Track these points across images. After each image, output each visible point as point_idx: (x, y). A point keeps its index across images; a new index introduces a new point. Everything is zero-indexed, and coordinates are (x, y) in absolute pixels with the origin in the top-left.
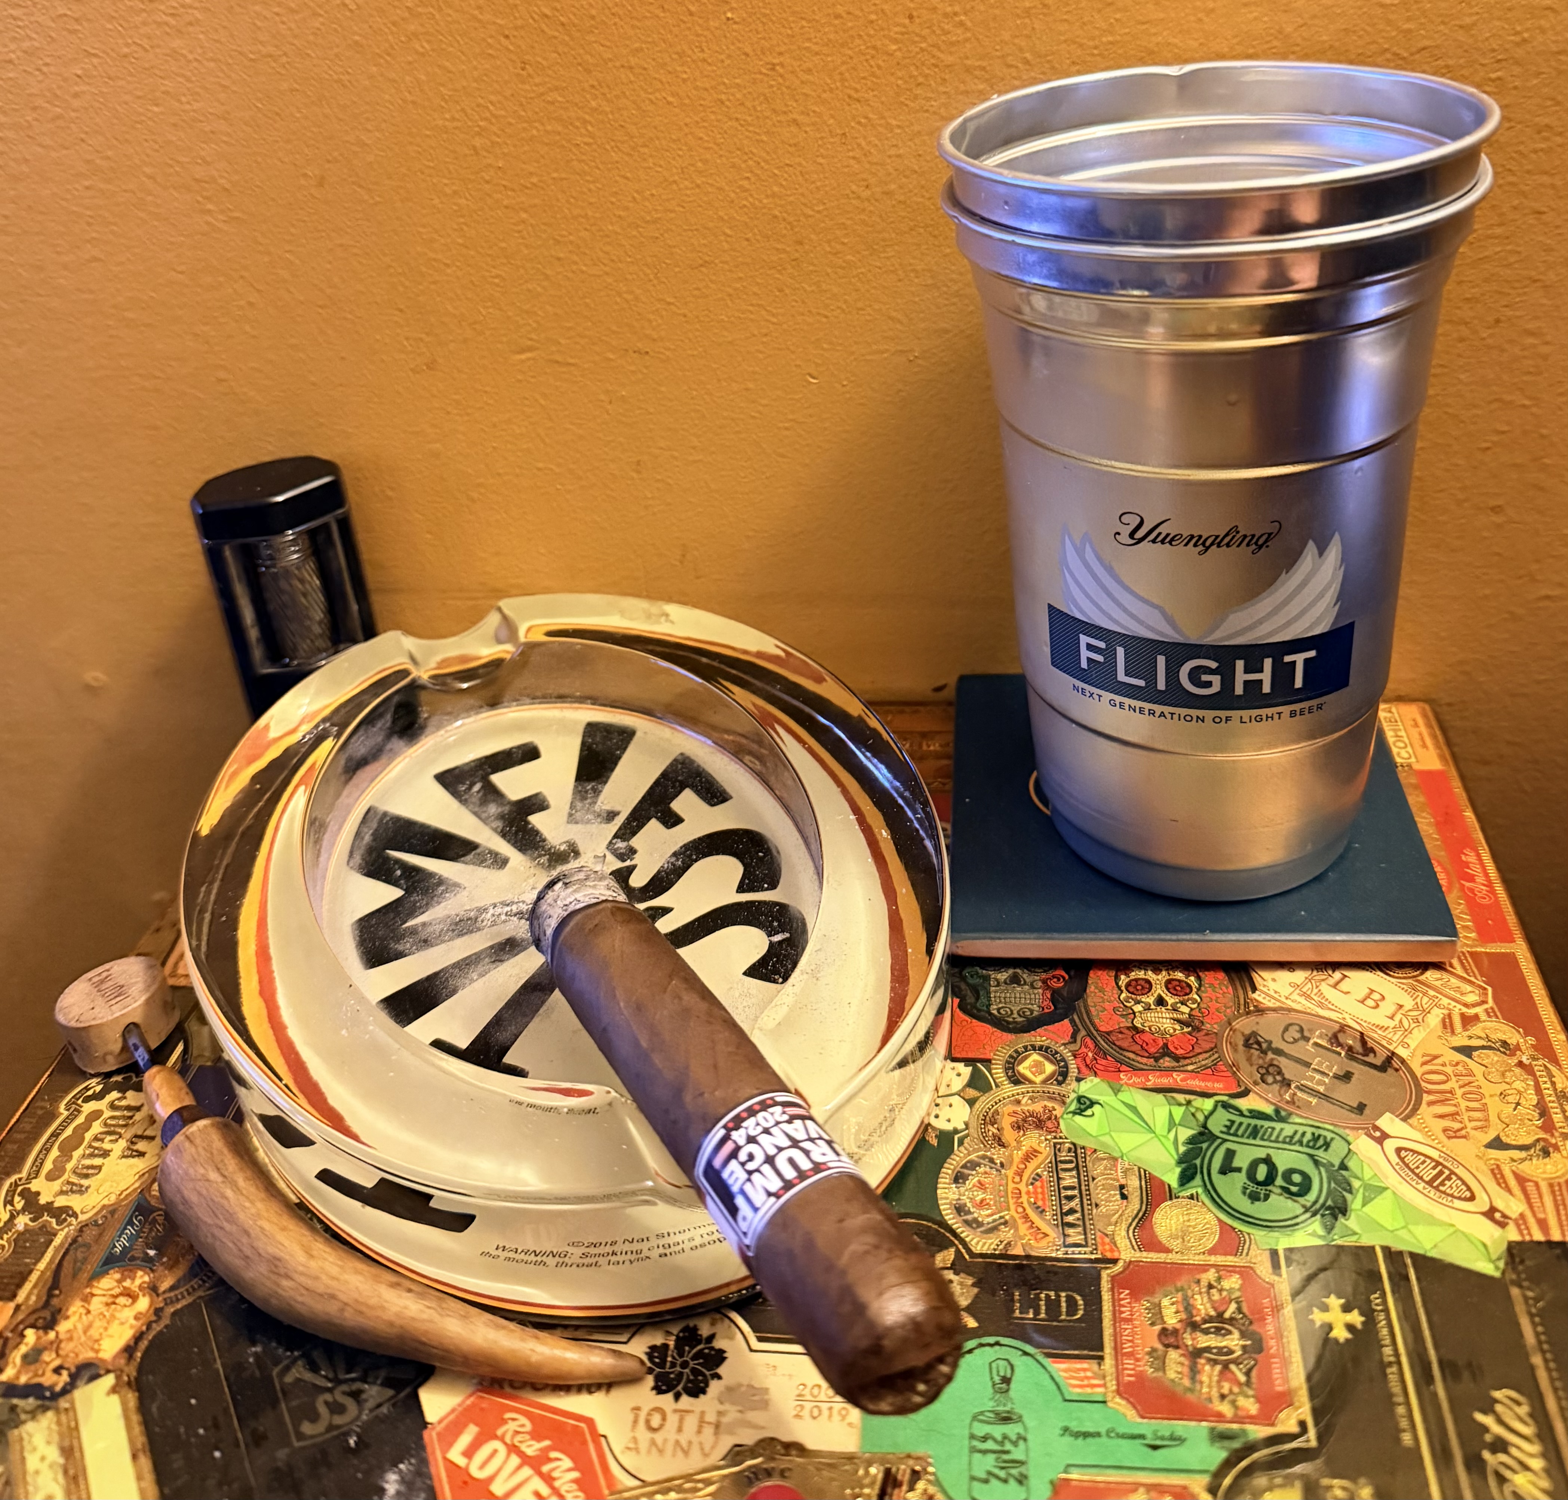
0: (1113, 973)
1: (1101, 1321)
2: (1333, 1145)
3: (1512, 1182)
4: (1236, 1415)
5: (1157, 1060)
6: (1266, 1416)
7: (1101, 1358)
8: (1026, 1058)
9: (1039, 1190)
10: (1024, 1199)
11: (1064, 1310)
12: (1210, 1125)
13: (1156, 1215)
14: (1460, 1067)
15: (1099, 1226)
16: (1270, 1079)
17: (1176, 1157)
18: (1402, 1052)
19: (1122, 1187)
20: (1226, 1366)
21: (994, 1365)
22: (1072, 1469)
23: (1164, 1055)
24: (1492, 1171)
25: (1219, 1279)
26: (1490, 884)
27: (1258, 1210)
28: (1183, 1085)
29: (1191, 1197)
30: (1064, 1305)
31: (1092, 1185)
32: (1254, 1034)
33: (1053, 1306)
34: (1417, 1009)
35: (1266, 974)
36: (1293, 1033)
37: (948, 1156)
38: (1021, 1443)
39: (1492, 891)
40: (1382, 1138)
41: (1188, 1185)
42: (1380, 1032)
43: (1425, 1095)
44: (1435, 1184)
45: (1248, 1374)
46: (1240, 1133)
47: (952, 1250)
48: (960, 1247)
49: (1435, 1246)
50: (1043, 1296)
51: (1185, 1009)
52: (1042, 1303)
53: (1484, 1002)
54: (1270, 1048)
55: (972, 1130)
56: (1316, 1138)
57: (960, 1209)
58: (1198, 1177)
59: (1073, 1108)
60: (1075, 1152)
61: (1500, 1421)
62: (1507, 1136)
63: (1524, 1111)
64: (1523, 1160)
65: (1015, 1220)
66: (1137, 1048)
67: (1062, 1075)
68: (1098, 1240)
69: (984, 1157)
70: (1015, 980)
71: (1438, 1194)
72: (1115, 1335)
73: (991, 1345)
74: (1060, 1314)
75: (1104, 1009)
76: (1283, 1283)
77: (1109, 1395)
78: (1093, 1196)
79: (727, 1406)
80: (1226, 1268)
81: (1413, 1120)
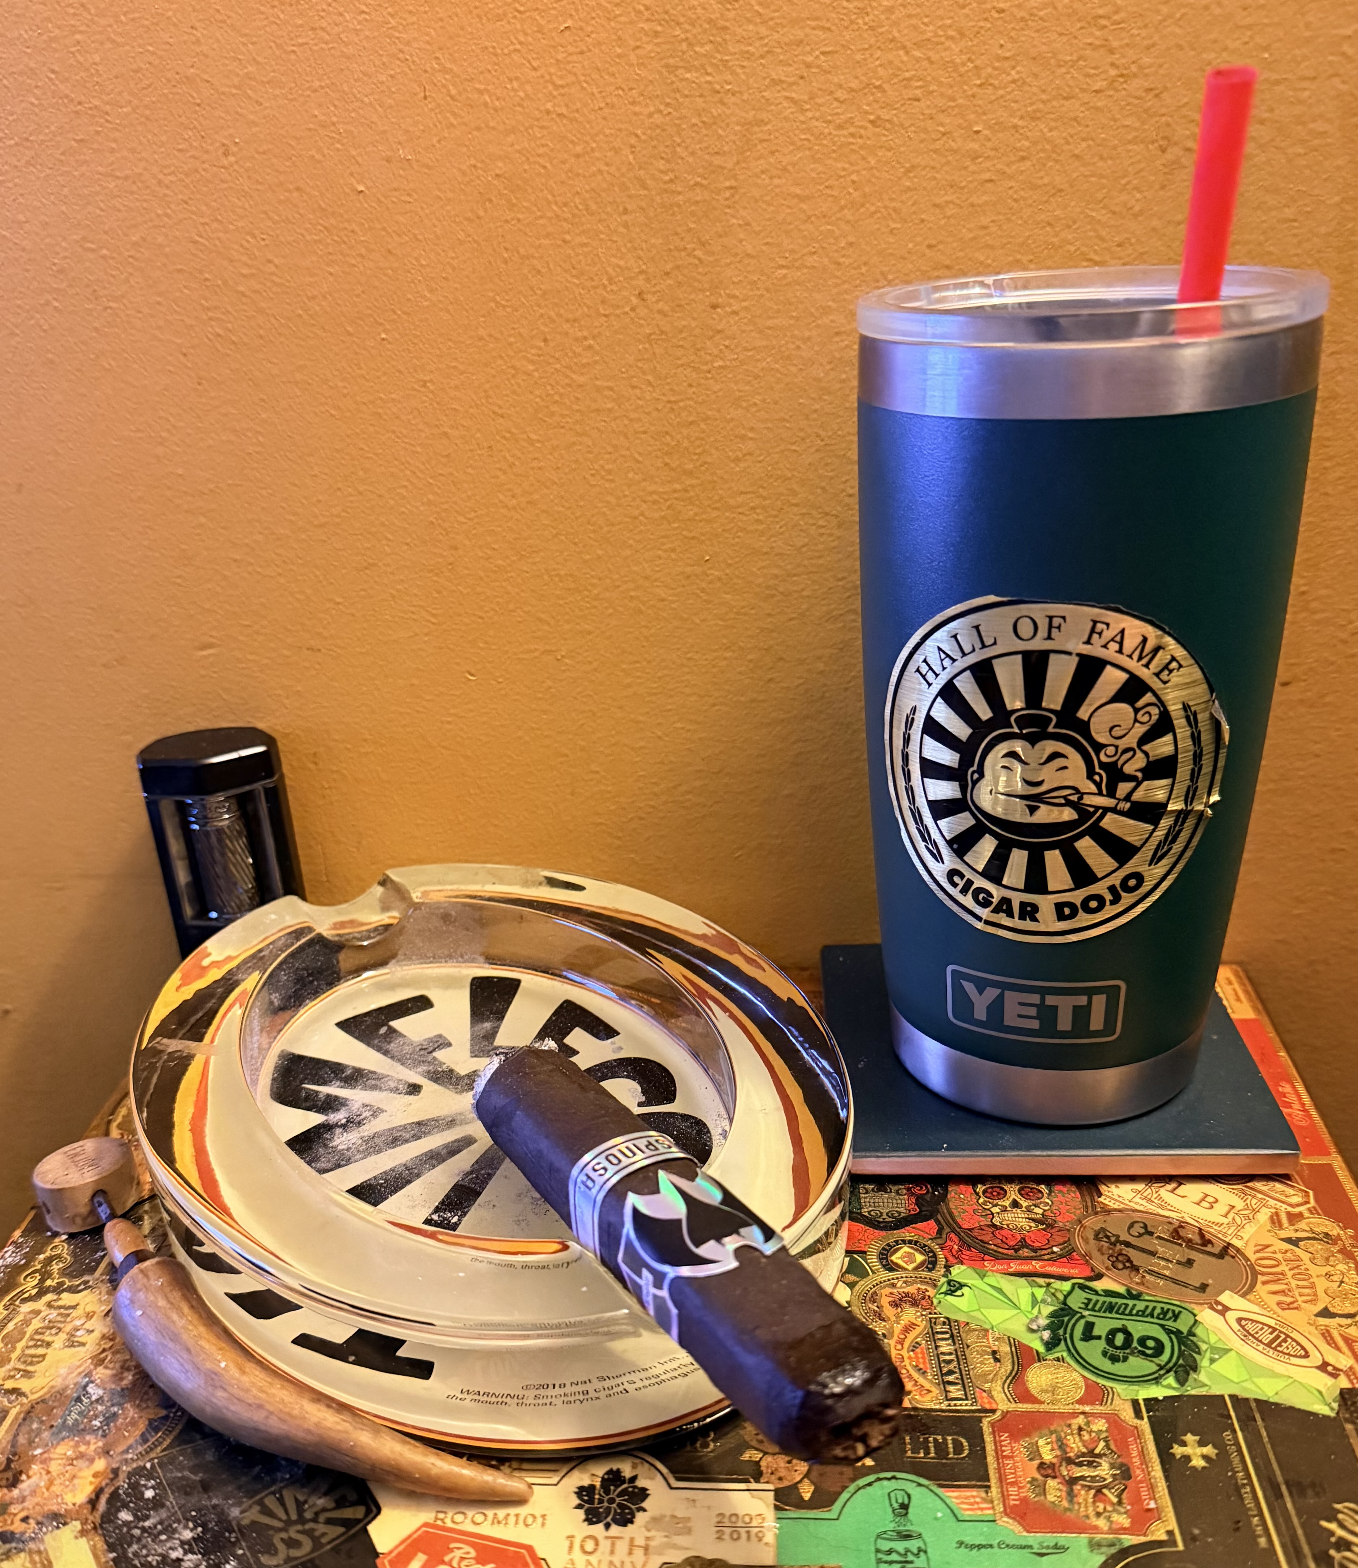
0: (971, 1185)
1: (985, 1458)
2: (1182, 1316)
3: (1341, 1342)
4: (1110, 1528)
5: (1016, 1251)
6: (1139, 1528)
7: (989, 1487)
8: (898, 1250)
9: (920, 1355)
10: (907, 1362)
11: (951, 1450)
13: (1028, 1374)
14: (1289, 1254)
15: (978, 1383)
16: (1120, 1266)
18: (1236, 1242)
19: (994, 1353)
20: (1099, 1491)
21: (892, 1495)
23: (1023, 1247)
24: (1323, 1334)
25: (1088, 1424)
26: (1305, 1109)
27: (1119, 1368)
28: (1042, 1271)
29: (1058, 1359)
30: (950, 1446)
31: (967, 1352)
32: (1103, 1229)
33: (941, 1449)
34: (1248, 1209)
35: (1111, 1185)
36: (1138, 1229)
38: (922, 1554)
40: (1224, 1311)
42: (1216, 1228)
43: (1259, 1277)
44: (1274, 1346)
45: (1119, 1496)
46: (1097, 1308)
49: (1278, 1394)
50: (931, 1439)
51: (1039, 1211)
52: (932, 1445)
53: (1307, 1203)
54: (1118, 1241)
55: (855, 1308)
56: (1164, 1313)
58: (1063, 1342)
59: (944, 1289)
60: (950, 1325)
61: (1342, 1526)
62: (1335, 1307)
63: (1347, 1287)
64: (1351, 1325)
66: (999, 1242)
67: (932, 1265)
68: (977, 1394)
71: (1277, 1353)
72: (999, 1470)
73: (889, 1479)
74: (948, 1454)
75: (965, 1211)
76: (1145, 1425)
77: (998, 1516)
78: (969, 1359)
79: (652, 1533)
80: (1093, 1415)
81: (1251, 1297)
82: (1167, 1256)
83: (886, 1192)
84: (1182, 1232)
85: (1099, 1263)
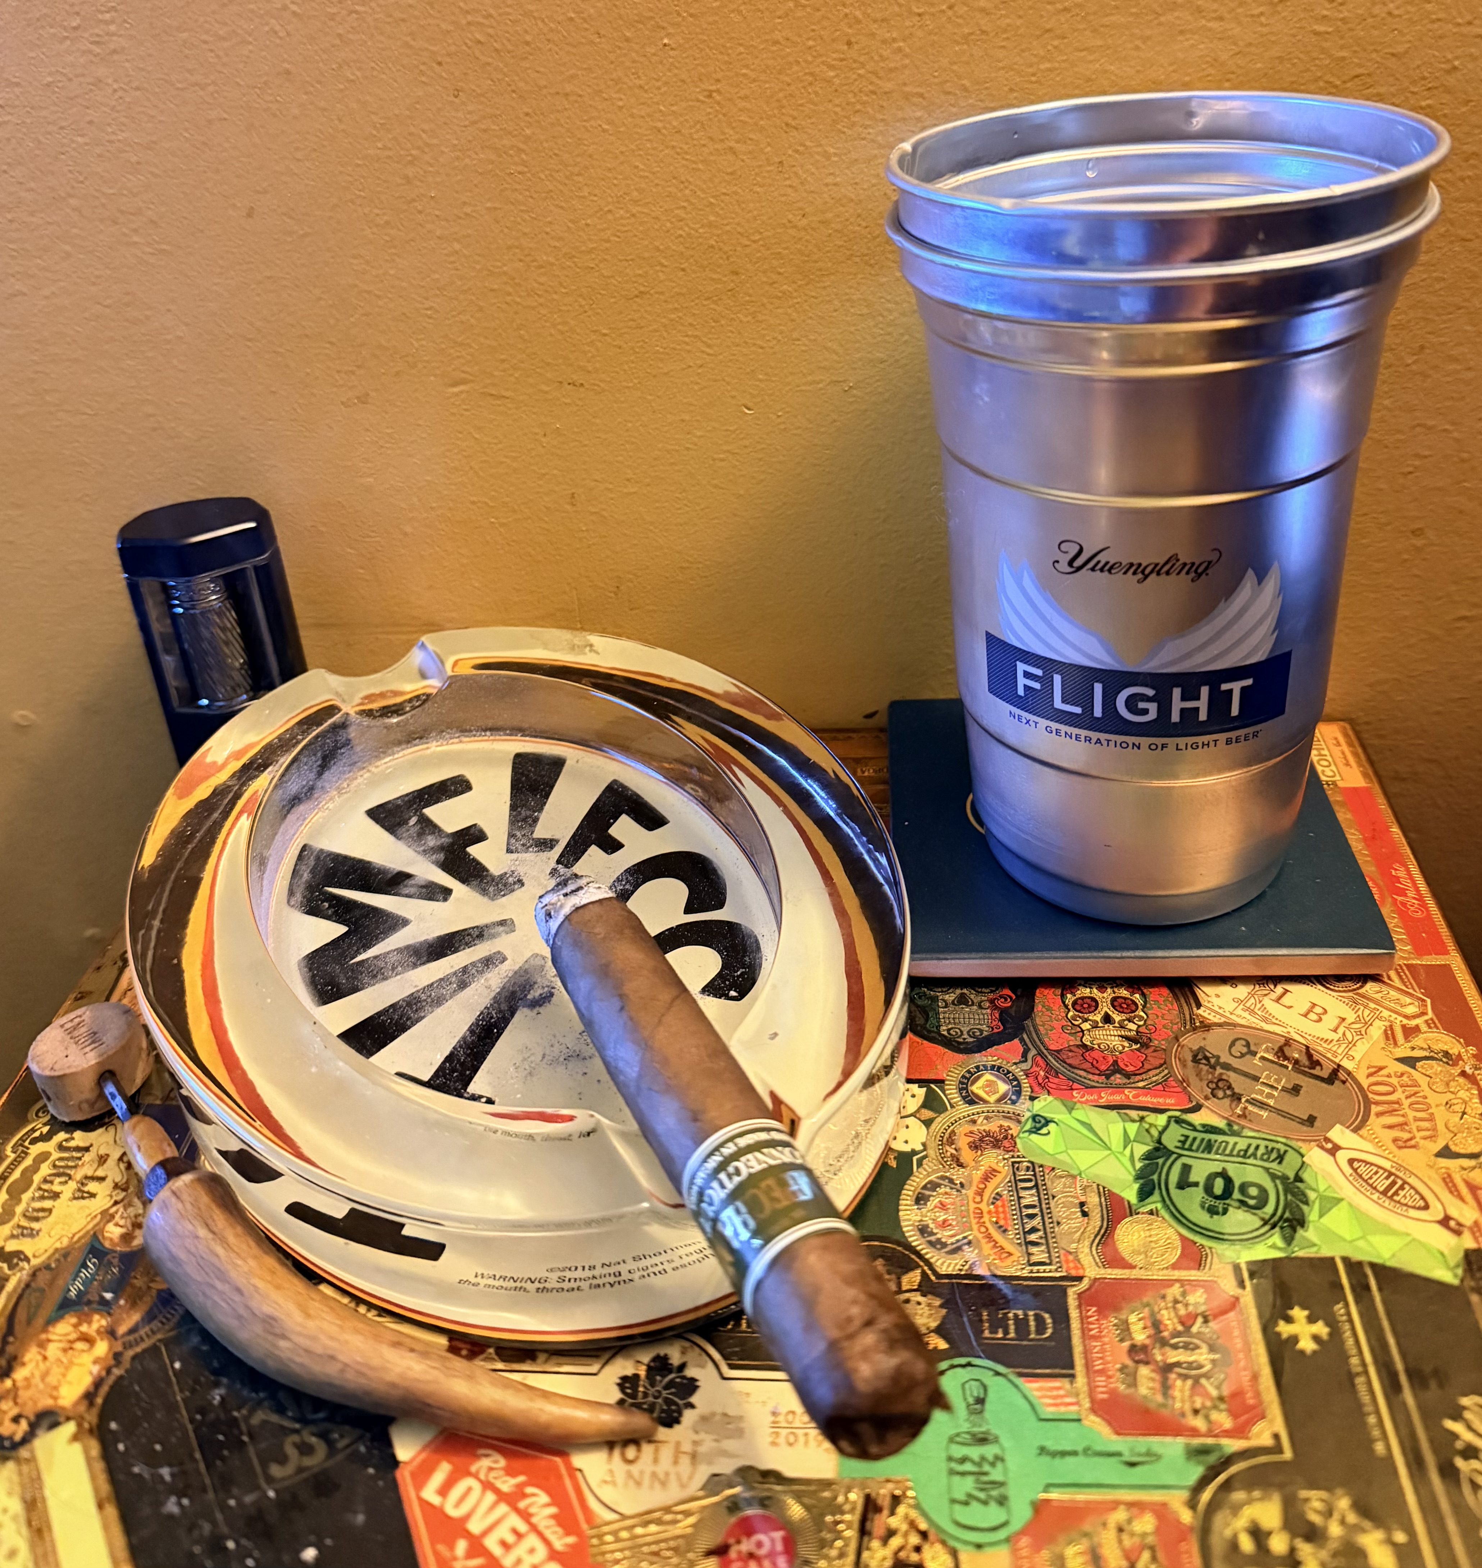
0: (1059, 992)
1: (1069, 1338)
3: (1464, 1191)
4: (1210, 1430)
5: (1108, 1077)
6: (1240, 1430)
7: (1072, 1376)
8: (979, 1078)
9: (1001, 1209)
10: (986, 1218)
11: (1033, 1329)
12: (1165, 1140)
13: (1118, 1231)
14: (1405, 1078)
15: (1063, 1243)
16: (1220, 1094)
17: (1134, 1173)
18: (1347, 1064)
19: (1082, 1205)
20: (1196, 1381)
21: (967, 1386)
22: (1051, 1489)
23: (1114, 1072)
24: (1444, 1179)
25: (1184, 1294)
26: (1420, 898)
28: (1135, 1102)
29: (1151, 1213)
30: (1032, 1323)
31: (1053, 1203)
32: (1201, 1049)
33: (1022, 1325)
34: (1360, 1022)
35: (1209, 990)
36: (1240, 1047)
37: (908, 1178)
38: (999, 1464)
39: (1424, 905)
40: (1333, 1150)
41: (1147, 1201)
42: (1325, 1045)
43: (1373, 1106)
44: (1390, 1194)
45: (1218, 1388)
47: (919, 1271)
48: (926, 1268)
49: (1393, 1256)
50: (1011, 1315)
51: (1134, 1027)
52: (1011, 1322)
53: (1424, 1014)
54: (1218, 1062)
55: (931, 1152)
56: (1269, 1151)
57: (923, 1230)
58: (1157, 1192)
59: (1028, 1127)
60: (1034, 1170)
61: (1470, 1428)
62: (1456, 1145)
63: (1470, 1120)
64: (1474, 1168)
65: (979, 1241)
66: (1087, 1066)
67: (1016, 1095)
68: (1062, 1257)
69: (943, 1178)
71: (1393, 1203)
72: (1086, 1352)
73: (963, 1366)
74: (1029, 1334)
75: (1053, 1028)
76: (1247, 1298)
77: (1084, 1414)
78: (1054, 1214)
79: (702, 1436)
80: (1189, 1283)
81: (1363, 1132)
82: (1272, 1082)
83: (968, 1006)
85: (1198, 1090)
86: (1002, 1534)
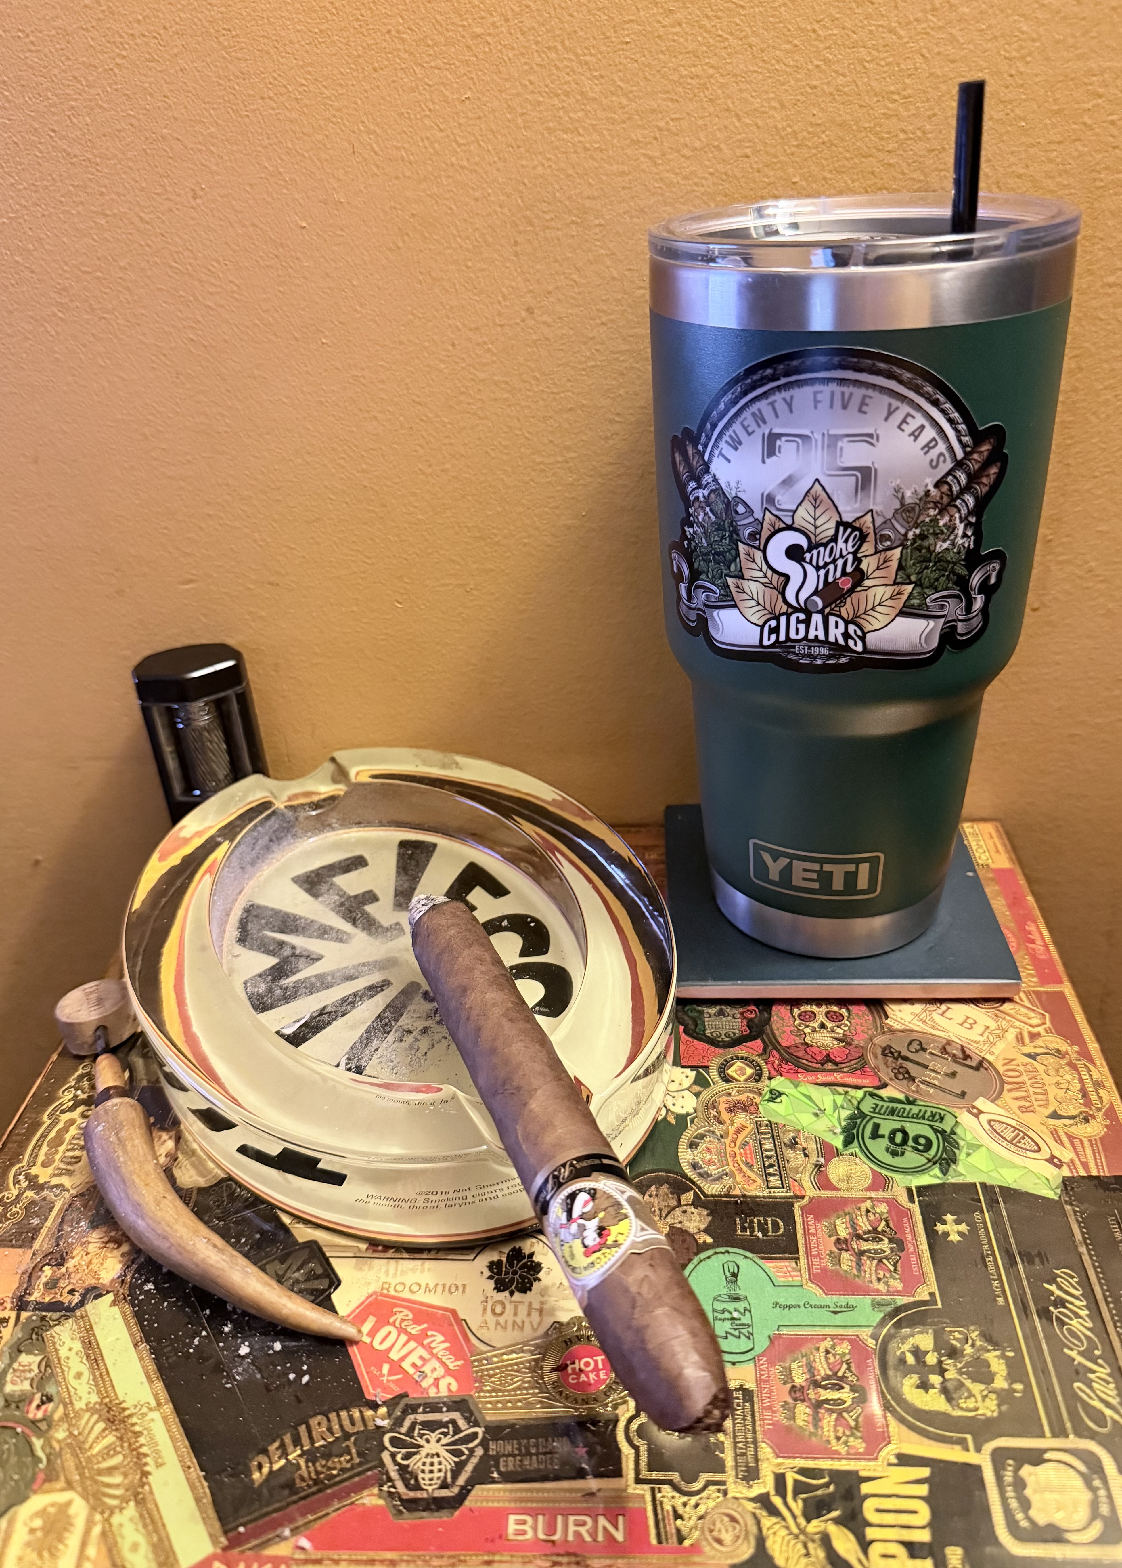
0: (789, 1008)
1: (795, 1235)
2: (946, 1118)
3: (1065, 1140)
4: (887, 1291)
5: (823, 1065)
6: (908, 1289)
7: (798, 1259)
8: (732, 1064)
9: (748, 1152)
10: (738, 1158)
11: (770, 1229)
13: (829, 1167)
14: (1028, 1067)
15: (792, 1175)
16: (901, 1077)
17: (840, 1129)
18: (989, 1057)
19: (804, 1149)
20: (880, 1261)
21: (725, 1265)
22: (782, 1328)
23: (826, 1062)
24: (1051, 1133)
25: (873, 1207)
26: (1045, 945)
27: (897, 1161)
28: (841, 1081)
29: (852, 1155)
30: (770, 1226)
31: (784, 1149)
33: (763, 1227)
34: (999, 1029)
35: (894, 1007)
36: (915, 1046)
37: (684, 1131)
38: (747, 1313)
39: (1048, 950)
40: (978, 1113)
42: (974, 1045)
43: (1006, 1085)
44: (1014, 1142)
45: (895, 1265)
47: (692, 1193)
48: (697, 1190)
49: (1015, 1181)
50: (755, 1220)
51: (841, 1031)
52: (756, 1225)
53: (1044, 1023)
55: (700, 1114)
56: (933, 1115)
57: (695, 1166)
59: (767, 1097)
60: (771, 1127)
61: (1060, 1288)
62: (1061, 1110)
63: (1071, 1094)
64: (1072, 1125)
65: (733, 1173)
66: (809, 1057)
67: (758, 1077)
68: (790, 1184)
69: (709, 1131)
70: (721, 1013)
71: (1016, 1148)
72: (806, 1244)
73: (723, 1253)
74: (768, 1232)
75: (784, 1031)
76: (916, 1208)
77: (804, 1282)
78: (785, 1155)
79: (546, 1298)
80: (878, 1200)
81: (998, 1102)
82: (936, 1069)
83: (725, 1017)
84: (948, 1048)
85: (885, 1075)
86: (749, 1356)
